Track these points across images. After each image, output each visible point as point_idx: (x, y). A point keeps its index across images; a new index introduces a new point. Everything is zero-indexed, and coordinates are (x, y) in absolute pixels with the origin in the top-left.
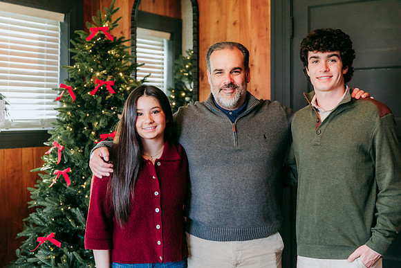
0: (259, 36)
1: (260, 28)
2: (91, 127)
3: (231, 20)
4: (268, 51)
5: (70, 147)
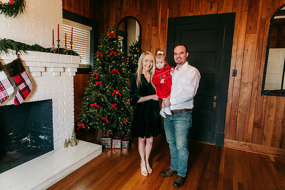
0: (163, 39)
1: (163, 37)
2: (108, 67)
3: (153, 34)
4: (166, 45)
5: (101, 74)
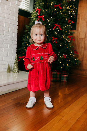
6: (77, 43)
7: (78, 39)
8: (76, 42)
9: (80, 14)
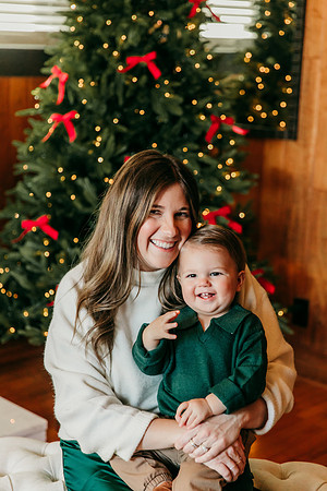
2: (113, 45)
6: (301, 213)
7: (310, 190)
8: (299, 208)
9: (317, 57)
